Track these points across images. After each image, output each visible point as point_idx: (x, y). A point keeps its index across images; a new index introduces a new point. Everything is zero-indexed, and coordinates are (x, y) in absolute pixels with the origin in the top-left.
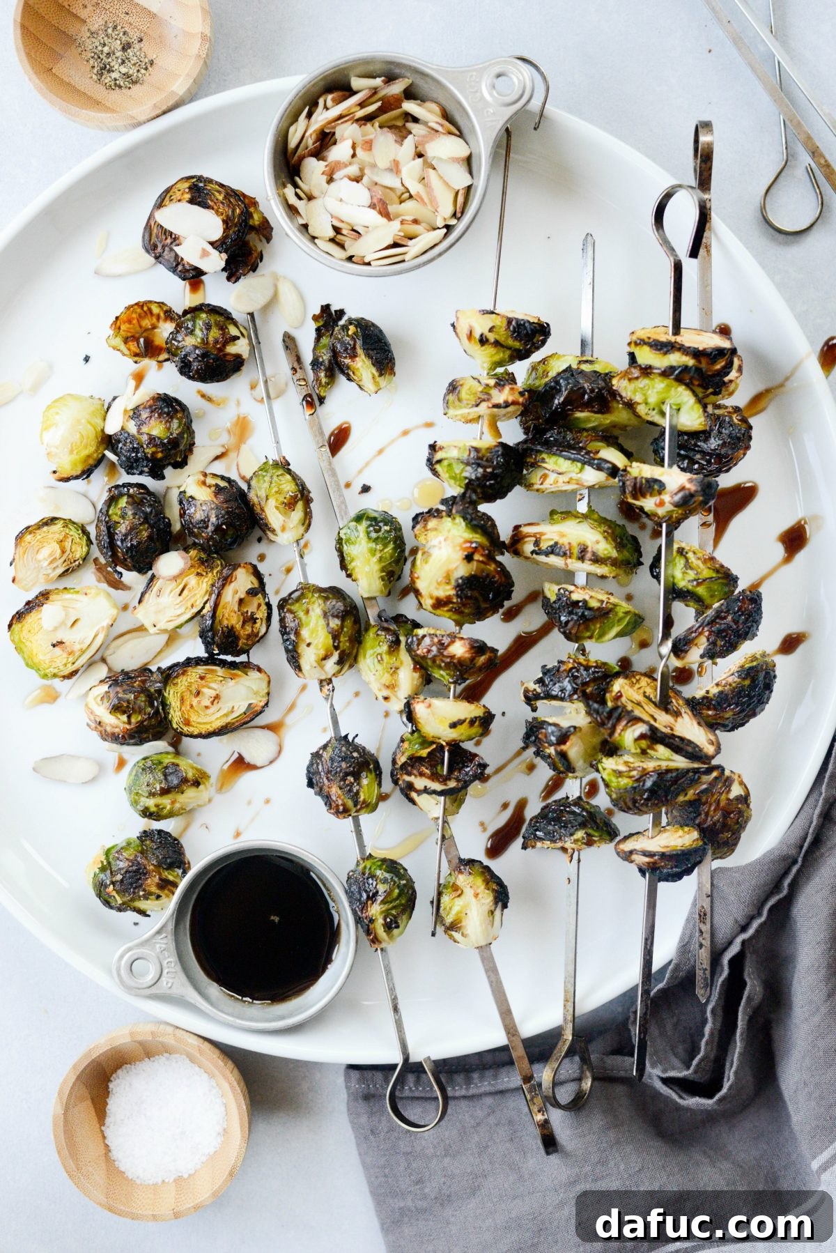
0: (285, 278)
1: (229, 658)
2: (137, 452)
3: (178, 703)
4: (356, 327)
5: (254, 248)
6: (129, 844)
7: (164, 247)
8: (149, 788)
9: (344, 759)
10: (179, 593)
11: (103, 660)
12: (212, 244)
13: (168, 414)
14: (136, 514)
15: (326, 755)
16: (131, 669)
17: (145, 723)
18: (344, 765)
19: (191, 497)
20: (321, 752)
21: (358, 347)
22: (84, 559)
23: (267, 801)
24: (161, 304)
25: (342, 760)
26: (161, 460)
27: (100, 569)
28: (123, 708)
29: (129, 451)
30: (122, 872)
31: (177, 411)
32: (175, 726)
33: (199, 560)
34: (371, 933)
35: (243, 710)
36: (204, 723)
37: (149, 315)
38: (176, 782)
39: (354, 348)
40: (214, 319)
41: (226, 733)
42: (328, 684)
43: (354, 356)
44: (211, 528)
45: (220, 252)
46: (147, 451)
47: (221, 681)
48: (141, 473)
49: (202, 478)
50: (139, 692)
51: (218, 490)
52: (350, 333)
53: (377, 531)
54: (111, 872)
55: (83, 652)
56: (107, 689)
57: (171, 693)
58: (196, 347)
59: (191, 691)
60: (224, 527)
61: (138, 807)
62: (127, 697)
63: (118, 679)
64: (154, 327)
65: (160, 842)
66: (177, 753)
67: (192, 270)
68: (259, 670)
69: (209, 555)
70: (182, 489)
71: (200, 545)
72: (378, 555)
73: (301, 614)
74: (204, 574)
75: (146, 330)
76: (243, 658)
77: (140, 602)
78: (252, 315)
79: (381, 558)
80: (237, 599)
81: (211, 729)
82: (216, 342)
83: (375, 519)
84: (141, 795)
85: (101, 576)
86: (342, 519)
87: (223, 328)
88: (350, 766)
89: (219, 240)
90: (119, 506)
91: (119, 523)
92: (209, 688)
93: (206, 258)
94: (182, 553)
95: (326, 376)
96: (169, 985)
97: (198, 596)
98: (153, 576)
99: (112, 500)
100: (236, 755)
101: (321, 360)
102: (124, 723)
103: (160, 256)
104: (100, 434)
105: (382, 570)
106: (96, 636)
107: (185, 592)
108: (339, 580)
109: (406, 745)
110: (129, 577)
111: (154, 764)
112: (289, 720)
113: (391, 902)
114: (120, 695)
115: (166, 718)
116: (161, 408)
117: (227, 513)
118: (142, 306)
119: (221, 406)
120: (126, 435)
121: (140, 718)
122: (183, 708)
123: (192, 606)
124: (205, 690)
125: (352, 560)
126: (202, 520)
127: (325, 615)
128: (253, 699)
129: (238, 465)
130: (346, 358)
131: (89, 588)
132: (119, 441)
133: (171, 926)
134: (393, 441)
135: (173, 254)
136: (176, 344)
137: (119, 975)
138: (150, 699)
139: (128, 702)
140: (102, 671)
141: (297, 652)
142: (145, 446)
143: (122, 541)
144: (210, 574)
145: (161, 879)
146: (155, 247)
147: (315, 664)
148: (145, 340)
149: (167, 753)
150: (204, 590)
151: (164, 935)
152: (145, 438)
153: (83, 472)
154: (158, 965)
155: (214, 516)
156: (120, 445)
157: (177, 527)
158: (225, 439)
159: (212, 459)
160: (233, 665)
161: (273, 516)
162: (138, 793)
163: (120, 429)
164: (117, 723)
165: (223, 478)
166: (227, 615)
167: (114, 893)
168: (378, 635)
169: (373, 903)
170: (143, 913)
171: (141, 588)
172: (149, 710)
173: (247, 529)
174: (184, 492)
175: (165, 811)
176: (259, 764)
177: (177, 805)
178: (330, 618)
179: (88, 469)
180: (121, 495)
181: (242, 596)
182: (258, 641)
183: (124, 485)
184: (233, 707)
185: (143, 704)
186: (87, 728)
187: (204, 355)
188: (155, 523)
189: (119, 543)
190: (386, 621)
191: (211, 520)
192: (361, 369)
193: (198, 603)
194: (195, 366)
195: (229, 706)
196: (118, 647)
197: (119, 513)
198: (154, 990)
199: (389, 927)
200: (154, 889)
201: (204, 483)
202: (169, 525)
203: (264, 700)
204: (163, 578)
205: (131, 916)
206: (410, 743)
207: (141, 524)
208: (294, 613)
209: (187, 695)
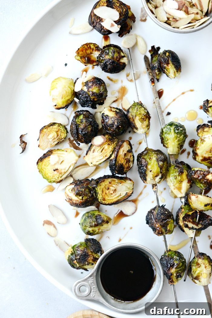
0: (140, 36)
1: (120, 176)
2: (87, 98)
3: (101, 192)
4: (169, 53)
5: (129, 25)
6: (81, 244)
7: (96, 23)
8: (90, 224)
9: (162, 214)
10: (101, 151)
11: (71, 176)
12: (115, 22)
13: (99, 84)
14: (87, 121)
15: (155, 213)
16: (81, 179)
17: (88, 200)
18: (162, 216)
19: (107, 115)
20: (153, 211)
21: (169, 60)
22: (65, 139)
23: (131, 228)
24: (94, 44)
25: (161, 215)
26: (96, 101)
27: (71, 142)
28: (80, 194)
29: (84, 98)
30: (80, 255)
31: (102, 83)
32: (99, 201)
33: (109, 139)
34: (171, 279)
35: (124, 195)
36: (110, 200)
37: (90, 49)
38: (100, 222)
39: (168, 61)
40: (116, 49)
41: (118, 203)
42: (156, 186)
43: (168, 64)
44: (115, 127)
45: (118, 25)
46: (91, 98)
47: (117, 184)
48: (88, 106)
49: (110, 109)
50: (86, 188)
51: (117, 113)
52: (167, 55)
53: (178, 130)
54: (75, 255)
55: (65, 173)
56: (74, 187)
57: (99, 188)
58: (110, 59)
59: (106, 188)
60: (120, 126)
61: (86, 231)
62: (81, 190)
63: (77, 183)
64: (91, 53)
65: (93, 243)
66: (99, 210)
67: (107, 31)
68: (130, 180)
69: (112, 137)
70: (102, 113)
71: (109, 133)
72: (178, 139)
73: (148, 160)
74: (111, 144)
75: (88, 54)
76: (124, 176)
77: (87, 154)
78: (129, 49)
79: (179, 140)
80: (124, 154)
81: (113, 202)
82: (117, 58)
83: (177, 125)
84: (87, 226)
85: (71, 145)
86: (163, 125)
87: (119, 53)
88: (164, 217)
89: (117, 20)
90: (80, 119)
91: (80, 125)
92: (112, 187)
93: (113, 27)
94: (103, 136)
95: (158, 71)
96: (94, 296)
97: (108, 152)
98: (92, 145)
99: (77, 116)
100: (120, 211)
101: (155, 66)
102: (80, 199)
103: (95, 26)
104: (73, 92)
105: (179, 144)
106: (70, 167)
107: (103, 151)
108: (161, 147)
109: (183, 210)
110: (82, 145)
111: (92, 215)
112: (140, 198)
113: (179, 268)
114: (79, 189)
115: (96, 198)
116: (96, 82)
117: (121, 121)
118: (87, 45)
119: (116, 83)
120: (83, 92)
121: (86, 198)
122: (103, 194)
123: (106, 156)
124: (111, 187)
125: (168, 140)
126: (111, 124)
127: (157, 160)
128: (128, 191)
129: (122, 104)
130: (165, 64)
131: (68, 149)
132: (80, 94)
133: (95, 274)
134: (178, 97)
135: (100, 26)
136: (102, 58)
137: (75, 292)
138: (90, 190)
139: (82, 191)
140: (71, 180)
141: (146, 174)
142: (91, 96)
143: (81, 131)
144: (113, 144)
145: (93, 258)
146: (93, 23)
147: (152, 178)
148: (87, 58)
149: (96, 211)
150: (110, 150)
151: (92, 277)
152: (91, 93)
153: (66, 106)
154: (90, 289)
155: (116, 122)
156: (81, 96)
157: (100, 126)
158: (117, 95)
159: (112, 102)
160: (121, 178)
161: (138, 123)
162: (86, 226)
163: (81, 89)
164: (77, 199)
165: (117, 109)
166: (120, 159)
167: (76, 263)
168: (175, 169)
169: (172, 268)
170: (86, 270)
171: (87, 149)
172: (89, 195)
173: (127, 127)
174: (104, 114)
175: (96, 233)
176: (128, 215)
177: (100, 230)
178: (159, 161)
179: (68, 105)
180: (80, 114)
181: (126, 153)
182: (130, 169)
183: (81, 111)
184: (121, 194)
185: (87, 193)
186: (66, 201)
187: (113, 62)
188: (94, 125)
189: (80, 132)
190: (178, 163)
191: (115, 124)
192: (170, 69)
193: (108, 155)
194: (109, 67)
195: (119, 193)
196: (77, 171)
197: (80, 121)
198: (88, 298)
199: (177, 277)
200: (91, 261)
201: (111, 110)
202: (98, 126)
203: (132, 191)
204: (95, 146)
205: (81, 270)
206: (184, 209)
207: (88, 125)
208: (145, 159)
209: (104, 189)
